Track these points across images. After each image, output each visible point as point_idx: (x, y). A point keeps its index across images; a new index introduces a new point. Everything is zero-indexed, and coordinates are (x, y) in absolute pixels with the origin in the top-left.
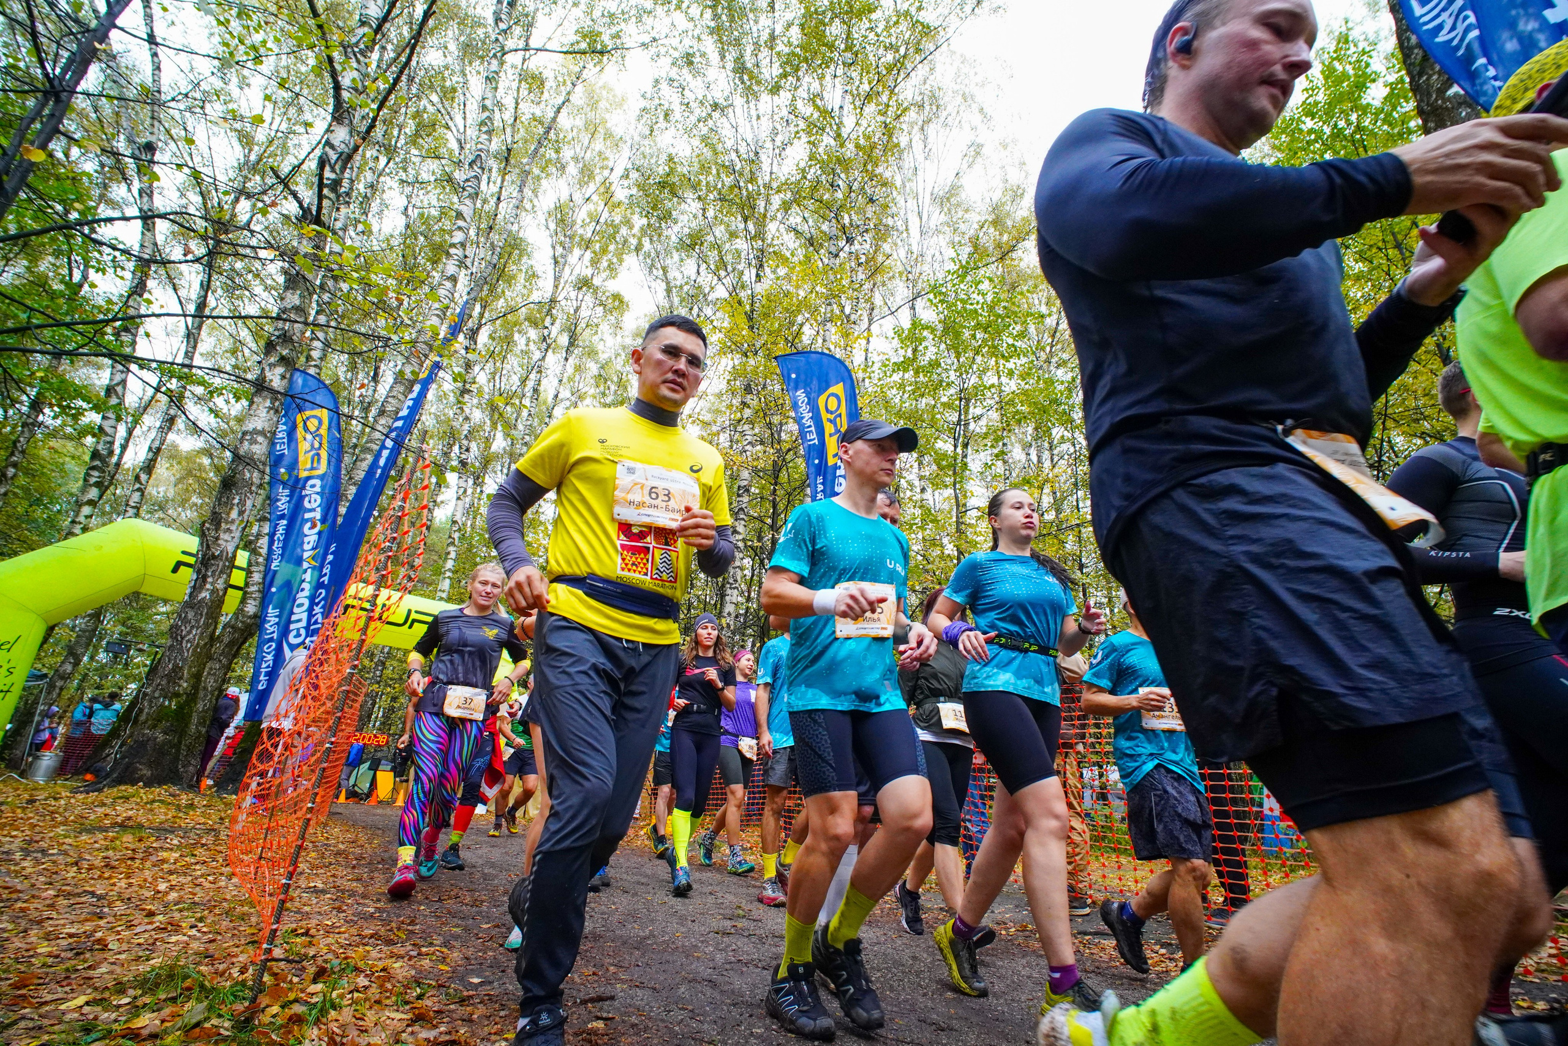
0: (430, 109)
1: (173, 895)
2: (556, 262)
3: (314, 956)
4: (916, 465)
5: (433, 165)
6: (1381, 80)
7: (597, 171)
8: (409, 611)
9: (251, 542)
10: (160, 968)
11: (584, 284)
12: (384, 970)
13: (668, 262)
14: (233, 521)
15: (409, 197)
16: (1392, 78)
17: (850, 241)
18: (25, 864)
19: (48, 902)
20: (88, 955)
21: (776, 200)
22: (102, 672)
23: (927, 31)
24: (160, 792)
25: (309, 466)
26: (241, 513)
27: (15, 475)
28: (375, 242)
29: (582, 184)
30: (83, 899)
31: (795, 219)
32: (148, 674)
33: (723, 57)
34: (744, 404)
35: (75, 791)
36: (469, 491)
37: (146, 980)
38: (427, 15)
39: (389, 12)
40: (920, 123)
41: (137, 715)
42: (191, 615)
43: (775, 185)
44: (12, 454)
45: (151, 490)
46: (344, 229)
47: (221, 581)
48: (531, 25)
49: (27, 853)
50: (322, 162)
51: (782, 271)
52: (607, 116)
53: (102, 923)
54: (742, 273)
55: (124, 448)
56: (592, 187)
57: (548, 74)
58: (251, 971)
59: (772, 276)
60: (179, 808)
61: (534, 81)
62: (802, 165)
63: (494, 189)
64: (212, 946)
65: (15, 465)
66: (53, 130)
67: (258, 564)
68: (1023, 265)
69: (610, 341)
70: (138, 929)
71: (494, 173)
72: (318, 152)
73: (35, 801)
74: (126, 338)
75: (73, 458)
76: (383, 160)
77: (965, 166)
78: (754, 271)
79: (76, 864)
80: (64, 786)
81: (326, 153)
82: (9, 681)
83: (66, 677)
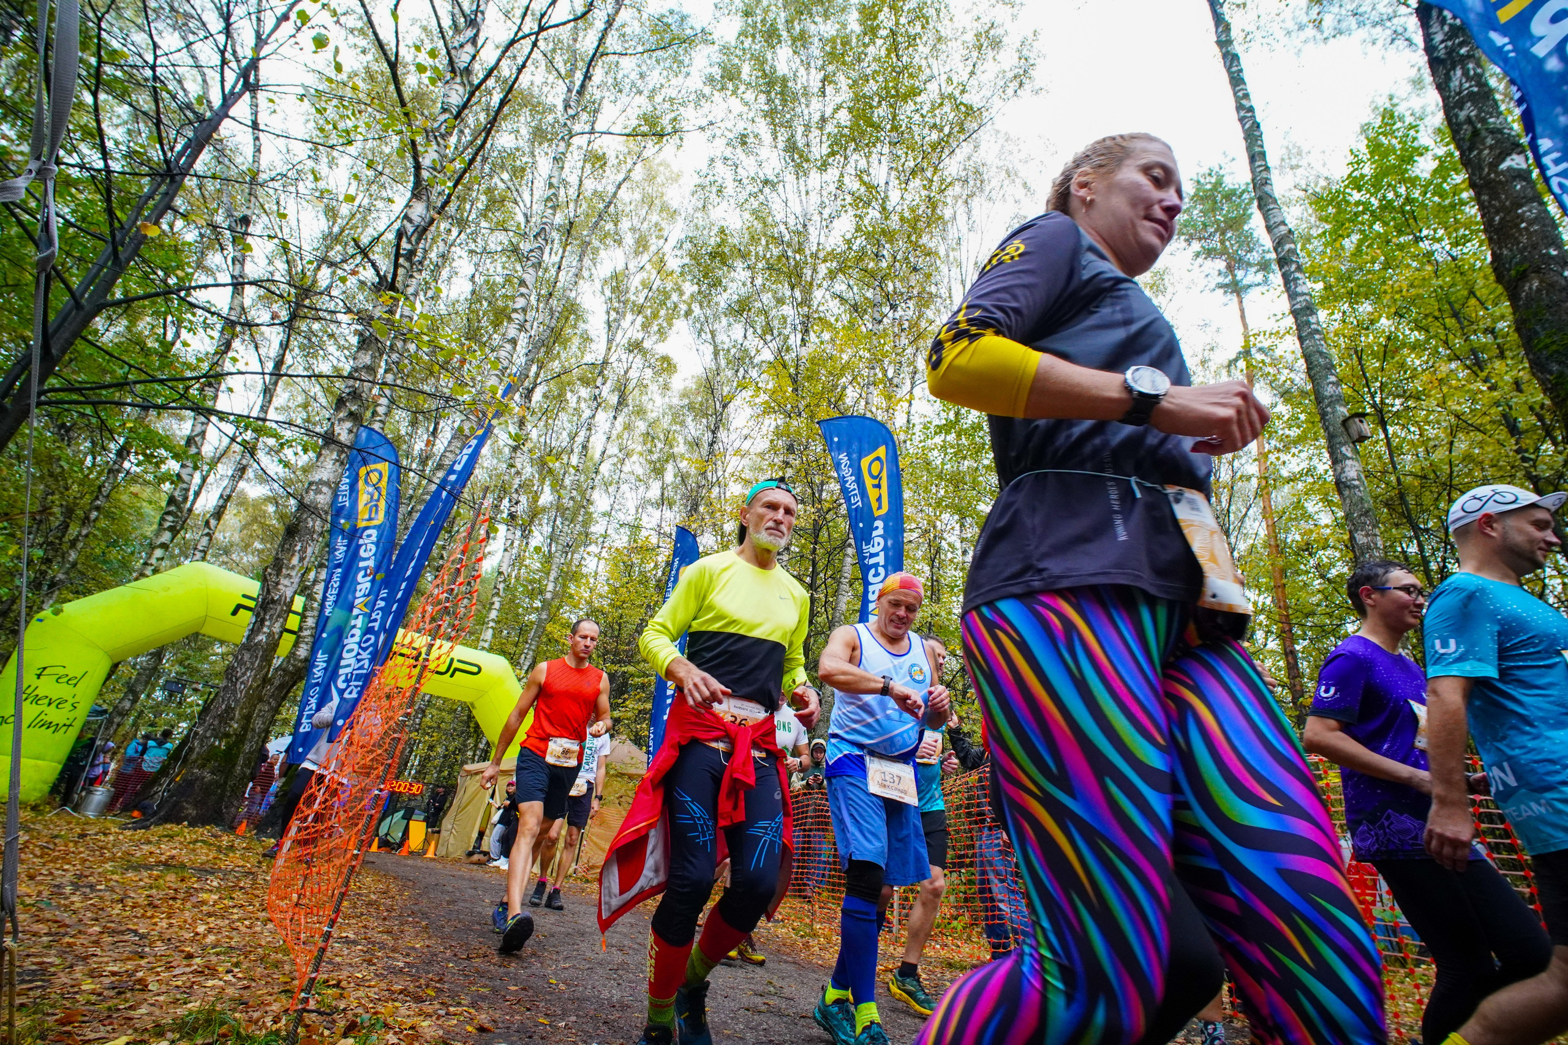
0: (501, 186)
1: (211, 938)
2: (609, 326)
3: (344, 1010)
4: (957, 527)
5: (502, 236)
6: (1430, 153)
7: (653, 241)
8: (452, 660)
9: (307, 588)
10: (199, 1012)
11: (635, 347)
12: (412, 1028)
13: (716, 326)
14: (293, 567)
15: (477, 265)
16: (1441, 151)
17: (894, 307)
18: (74, 898)
19: (94, 938)
20: (129, 995)
21: (823, 269)
22: (157, 710)
23: (970, 110)
24: (203, 832)
25: (367, 516)
26: (302, 559)
27: (97, 519)
28: (442, 306)
29: (637, 253)
30: (126, 938)
31: (840, 287)
32: (200, 714)
33: (775, 138)
34: (787, 463)
35: (124, 827)
36: (516, 543)
37: (185, 1023)
38: (503, 103)
39: (469, 100)
40: (964, 197)
41: (187, 754)
42: (247, 657)
43: (821, 255)
44: (97, 498)
45: (219, 536)
46: (416, 294)
47: (277, 625)
48: (596, 111)
49: (76, 887)
50: (400, 234)
51: (826, 336)
52: (663, 190)
53: (143, 962)
54: (787, 338)
55: (197, 494)
56: (645, 257)
57: (611, 155)
58: (283, 1021)
59: (817, 341)
60: (219, 849)
61: (597, 160)
62: (848, 236)
63: (556, 259)
64: (246, 993)
65: (98, 508)
66: (167, 206)
67: (312, 609)
69: (659, 401)
70: (177, 971)
71: (556, 245)
72: (397, 226)
73: (86, 835)
74: (210, 392)
75: (150, 502)
76: (455, 232)
78: (799, 336)
79: (122, 901)
80: (113, 822)
81: (403, 226)
82: (72, 715)
83: (124, 714)
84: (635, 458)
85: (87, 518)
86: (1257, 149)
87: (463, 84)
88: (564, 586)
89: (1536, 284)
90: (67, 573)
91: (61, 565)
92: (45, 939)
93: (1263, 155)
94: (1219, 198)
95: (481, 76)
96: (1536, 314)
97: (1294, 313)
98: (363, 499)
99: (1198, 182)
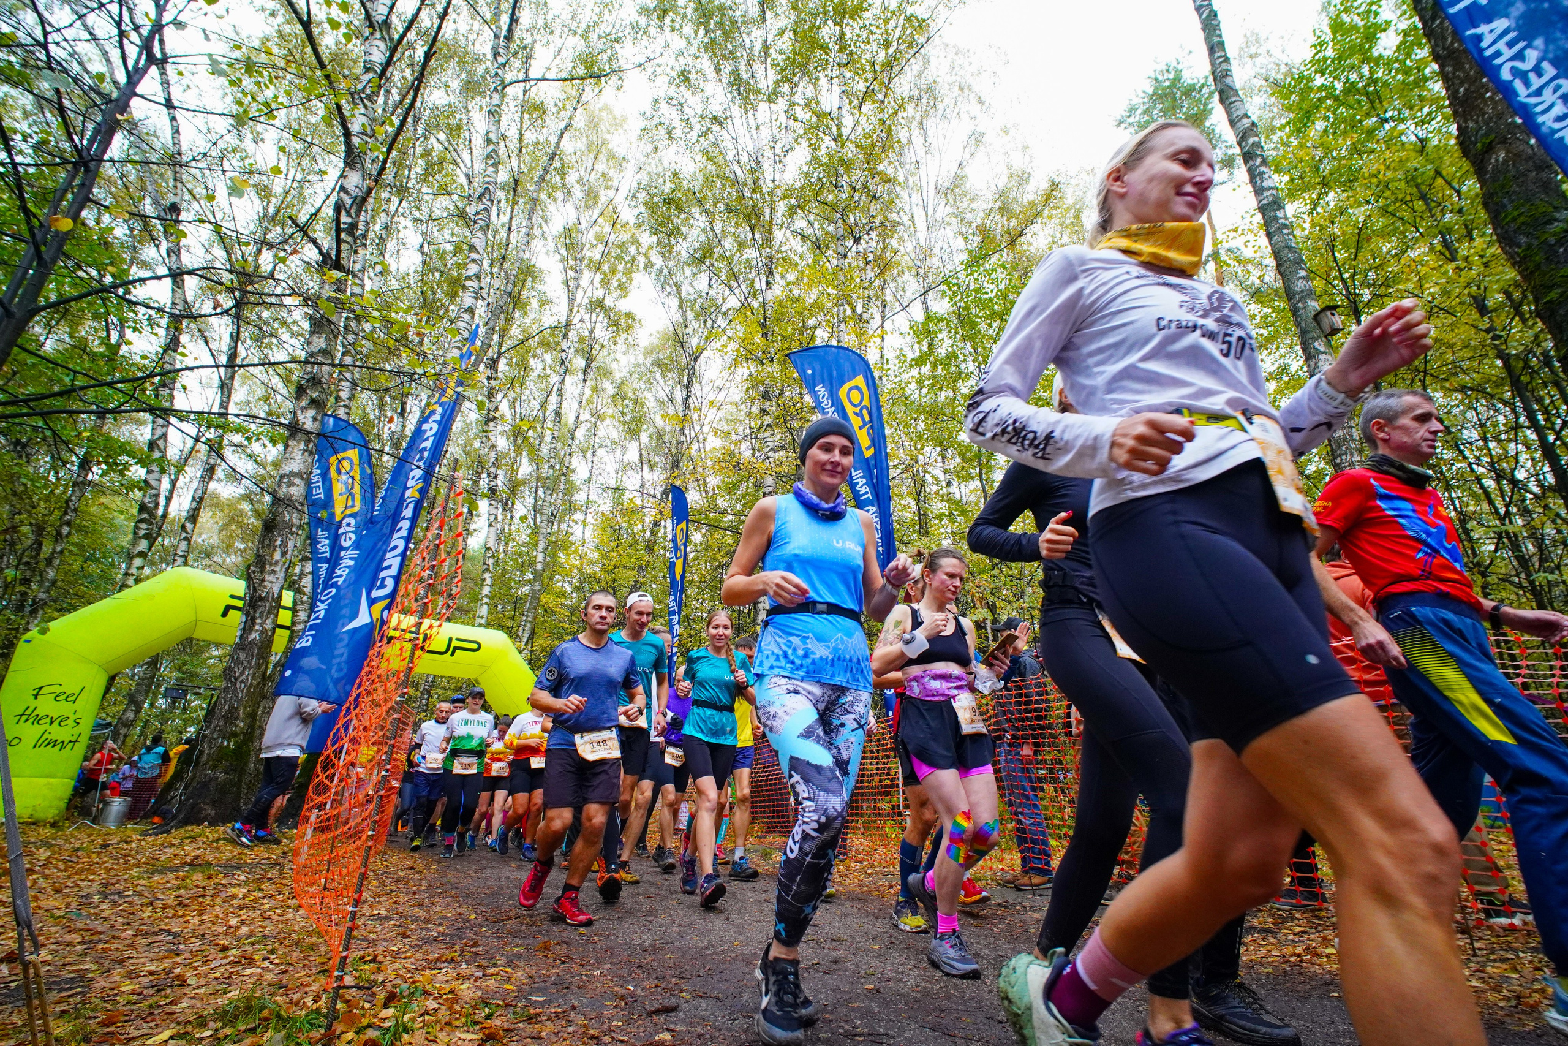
0: (438, 147)
1: (244, 930)
2: (568, 286)
3: (383, 982)
4: (940, 459)
5: (444, 201)
6: (1392, 28)
7: (602, 192)
8: (450, 639)
9: (294, 582)
10: (238, 1000)
11: (598, 305)
12: (451, 992)
13: (680, 277)
14: (276, 563)
15: (424, 234)
16: (1403, 25)
17: (857, 241)
18: (104, 906)
19: (128, 942)
20: (169, 991)
21: (782, 207)
22: (163, 717)
23: (921, 24)
26: (284, 554)
27: (69, 534)
28: (394, 282)
29: (588, 206)
30: (160, 938)
31: (800, 223)
32: (205, 717)
33: (718, 70)
34: (764, 412)
35: (145, 834)
36: (500, 518)
37: (226, 1013)
38: (428, 56)
39: (392, 56)
40: (918, 118)
41: (198, 757)
42: (242, 656)
44: (66, 513)
45: (197, 539)
46: (363, 270)
47: (269, 622)
48: (529, 58)
49: (104, 895)
50: (338, 207)
51: (791, 277)
52: (608, 137)
53: (179, 959)
54: (752, 282)
55: (169, 499)
56: (597, 211)
57: (548, 102)
58: (324, 999)
59: (782, 282)
61: (535, 110)
62: (805, 169)
63: (505, 219)
64: (285, 977)
65: (68, 523)
66: (85, 199)
67: (302, 603)
68: (1032, 249)
70: (214, 964)
71: (503, 203)
72: (333, 199)
73: (108, 845)
74: (164, 392)
75: (122, 512)
76: (396, 200)
77: (967, 156)
78: (764, 280)
79: (151, 904)
80: (134, 830)
81: (341, 199)
82: (76, 731)
83: (129, 725)
84: (608, 421)
85: (59, 534)
86: (1216, 39)
87: (383, 39)
88: (554, 556)
89: (1502, 155)
90: (48, 592)
91: (41, 584)
92: (79, 947)
93: (1221, 44)
94: (1178, 96)
95: (401, 30)
96: (1503, 187)
97: (1262, 209)
99: (1156, 80)
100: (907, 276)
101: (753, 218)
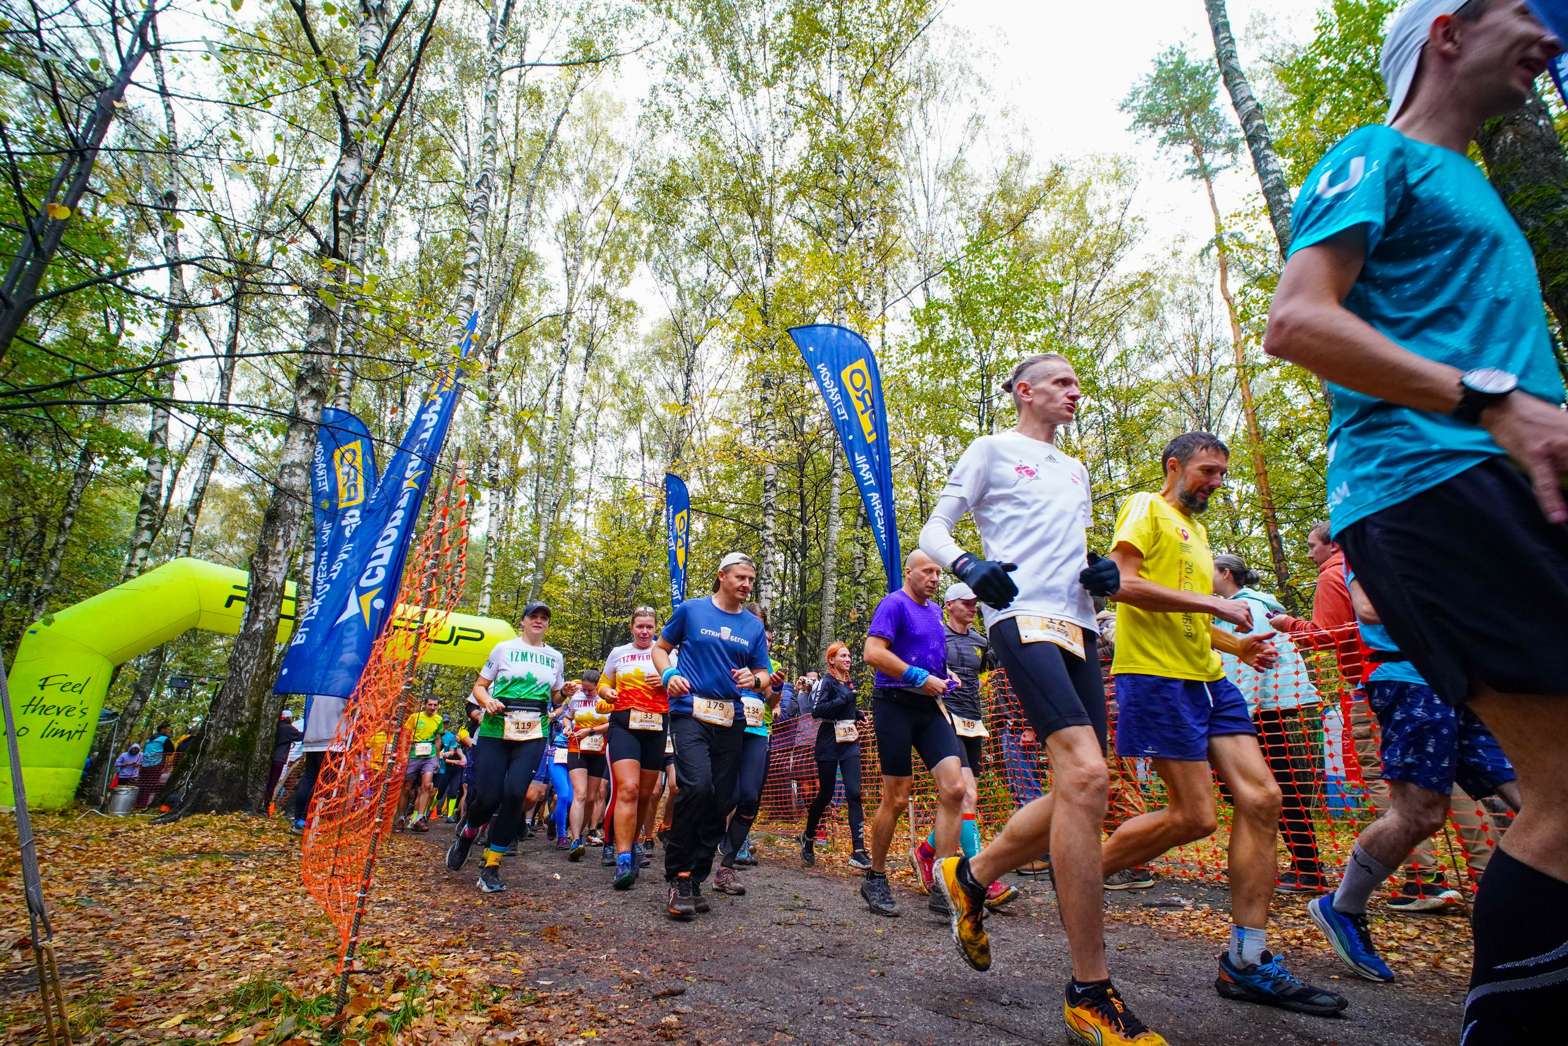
0: (434, 133)
1: (254, 916)
2: (569, 275)
3: (392, 967)
4: (941, 446)
5: (441, 188)
7: (602, 180)
8: (454, 629)
9: (297, 572)
10: (249, 985)
11: (597, 293)
12: (459, 976)
13: (678, 267)
14: (279, 553)
15: (421, 222)
17: (858, 226)
18: (114, 893)
19: (139, 928)
20: (180, 976)
21: (781, 193)
22: (168, 707)
23: (919, 5)
24: (232, 818)
25: (346, 495)
26: (286, 544)
27: (72, 525)
28: (392, 271)
29: (587, 195)
30: (170, 924)
31: (801, 210)
32: (211, 706)
33: (715, 55)
34: (765, 400)
35: (153, 822)
36: (502, 507)
37: (237, 997)
38: (424, 42)
39: (388, 42)
40: (918, 102)
41: (205, 747)
42: (247, 646)
43: (778, 178)
44: (68, 504)
45: (200, 530)
46: (362, 260)
47: (273, 612)
48: (524, 41)
49: (114, 883)
50: (336, 196)
51: (792, 264)
52: (607, 124)
53: (190, 945)
54: (751, 269)
55: (171, 490)
56: (598, 197)
57: (545, 88)
58: (333, 984)
59: (782, 269)
60: (251, 833)
61: (534, 97)
62: (805, 154)
63: (502, 205)
64: (295, 962)
65: (71, 515)
66: (81, 189)
67: (306, 593)
68: (1035, 236)
69: (624, 349)
70: (224, 950)
71: (500, 192)
72: (331, 187)
73: (117, 834)
75: (124, 504)
76: (393, 190)
77: (967, 140)
78: (764, 266)
79: (161, 891)
80: (142, 818)
81: (338, 187)
82: (83, 721)
83: (135, 715)
84: (608, 410)
85: (62, 525)
86: (1221, 20)
87: (379, 24)
88: (555, 546)
89: (1510, 137)
90: (51, 583)
91: (45, 575)
92: (90, 934)
93: (1226, 25)
94: (1182, 79)
95: (396, 14)
96: (1511, 168)
97: (1267, 193)
98: (341, 479)
99: (1160, 63)
100: (907, 263)
101: (753, 204)
